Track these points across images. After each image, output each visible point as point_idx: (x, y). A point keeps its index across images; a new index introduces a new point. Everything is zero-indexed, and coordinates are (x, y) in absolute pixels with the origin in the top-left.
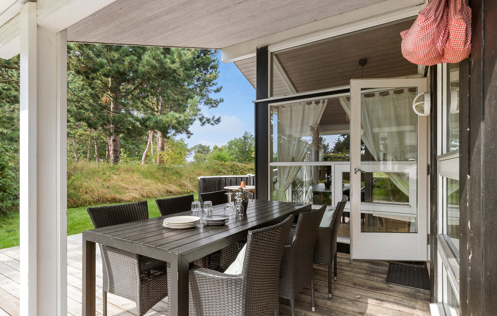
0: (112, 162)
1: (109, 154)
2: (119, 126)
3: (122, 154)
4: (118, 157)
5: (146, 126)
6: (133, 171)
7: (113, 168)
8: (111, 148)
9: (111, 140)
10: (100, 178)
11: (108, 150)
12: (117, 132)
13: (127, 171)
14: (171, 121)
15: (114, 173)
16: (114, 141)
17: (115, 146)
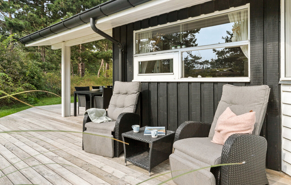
0: (81, 76)
1: (79, 71)
2: (84, 58)
3: (86, 72)
4: (84, 73)
5: (97, 58)
6: (91, 81)
7: (81, 79)
8: (80, 68)
9: (80, 64)
10: (75, 84)
11: (79, 69)
12: (83, 61)
13: (88, 80)
14: (109, 55)
15: (81, 81)
16: (82, 65)
17: (82, 67)
